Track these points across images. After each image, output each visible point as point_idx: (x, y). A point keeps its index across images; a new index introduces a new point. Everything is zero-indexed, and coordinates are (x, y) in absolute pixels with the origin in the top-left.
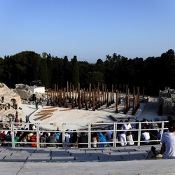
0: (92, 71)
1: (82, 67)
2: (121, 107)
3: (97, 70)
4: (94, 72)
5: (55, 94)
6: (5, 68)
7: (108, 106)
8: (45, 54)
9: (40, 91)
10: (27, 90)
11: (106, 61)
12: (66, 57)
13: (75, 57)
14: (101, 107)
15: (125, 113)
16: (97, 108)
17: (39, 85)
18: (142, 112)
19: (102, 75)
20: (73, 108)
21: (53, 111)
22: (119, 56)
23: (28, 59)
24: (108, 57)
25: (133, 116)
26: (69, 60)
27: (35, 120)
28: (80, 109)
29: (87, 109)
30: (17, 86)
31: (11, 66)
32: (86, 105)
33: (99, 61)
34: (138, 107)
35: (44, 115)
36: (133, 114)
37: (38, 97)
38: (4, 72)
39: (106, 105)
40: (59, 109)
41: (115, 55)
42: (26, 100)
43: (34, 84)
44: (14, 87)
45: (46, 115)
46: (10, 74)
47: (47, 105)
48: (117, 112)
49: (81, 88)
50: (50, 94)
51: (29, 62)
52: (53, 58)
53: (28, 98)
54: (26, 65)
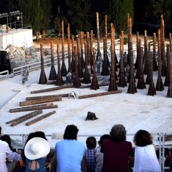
5: (62, 49)
9: (19, 40)
17: (15, 25)
20: (113, 89)
21: (57, 98)
32: (149, 81)
49: (138, 29)
50: (47, 47)
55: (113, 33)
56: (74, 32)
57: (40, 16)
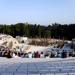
0: (46, 31)
1: (42, 29)
2: (56, 45)
3: (48, 30)
4: (47, 31)
5: (31, 40)
7: (51, 45)
9: (25, 39)
10: (20, 38)
11: (52, 26)
13: (39, 25)
14: (49, 45)
15: (58, 48)
16: (47, 46)
17: (25, 37)
18: (65, 47)
19: (50, 32)
20: (38, 46)
21: (30, 47)
24: (53, 24)
25: (61, 49)
28: (40, 46)
29: (43, 46)
30: (16, 37)
31: (14, 29)
32: (43, 45)
33: (49, 26)
34: (63, 45)
36: (61, 48)
38: (11, 31)
39: (51, 44)
40: (33, 46)
41: (55, 23)
43: (23, 36)
44: (15, 37)
46: (14, 32)
47: (28, 44)
48: (55, 47)
49: (42, 37)
50: (29, 40)
51: (21, 27)
52: (30, 25)
53: (21, 42)
54: (20, 28)
55: (38, 38)
56: (33, 38)
57: (28, 35)
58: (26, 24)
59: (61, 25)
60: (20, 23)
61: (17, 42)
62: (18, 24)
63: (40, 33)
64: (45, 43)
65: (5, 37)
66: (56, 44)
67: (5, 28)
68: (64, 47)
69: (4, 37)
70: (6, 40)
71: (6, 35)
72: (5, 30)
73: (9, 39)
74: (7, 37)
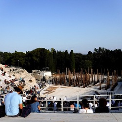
0: (84, 60)
1: (77, 57)
3: (87, 59)
4: (86, 61)
5: (58, 77)
6: (26, 60)
7: (94, 84)
8: (52, 49)
9: (48, 74)
10: (39, 74)
11: (94, 53)
12: (66, 51)
13: (72, 51)
14: (90, 85)
15: (106, 90)
16: (86, 86)
17: (48, 71)
18: (119, 89)
19: (91, 62)
20: (70, 86)
21: (56, 88)
22: (103, 48)
23: (41, 53)
24: (95, 50)
25: (112, 92)
26: (69, 53)
27: (44, 94)
28: (74, 86)
29: (79, 87)
30: (33, 71)
31: (30, 58)
32: (79, 84)
33: (90, 53)
34: (116, 84)
35: (50, 91)
36: (112, 90)
37: (47, 79)
38: (25, 62)
39: (93, 84)
40: (60, 86)
41: (100, 48)
42: (39, 80)
43: (44, 70)
44: (31, 72)
45: (51, 91)
46: (29, 63)
47: (53, 84)
48: (100, 89)
49: (76, 72)
50: (54, 76)
51: (41, 55)
52: (58, 52)
53: (40, 79)
54: (39, 57)
55: (70, 73)
58: (50, 51)
59: (109, 50)
60: (40, 48)
61: (33, 79)
62: (37, 49)
63: (74, 65)
64: (83, 82)
65: (13, 70)
66: (102, 83)
67: (15, 57)
68: (117, 88)
69: (11, 70)
70: (14, 75)
71: (15, 68)
72: (15, 60)
73: (21, 74)
74: (17, 71)
